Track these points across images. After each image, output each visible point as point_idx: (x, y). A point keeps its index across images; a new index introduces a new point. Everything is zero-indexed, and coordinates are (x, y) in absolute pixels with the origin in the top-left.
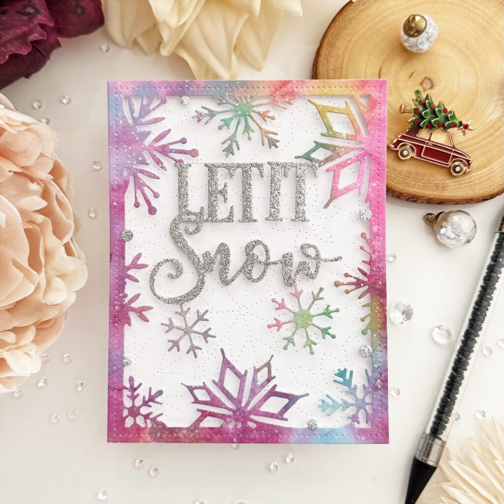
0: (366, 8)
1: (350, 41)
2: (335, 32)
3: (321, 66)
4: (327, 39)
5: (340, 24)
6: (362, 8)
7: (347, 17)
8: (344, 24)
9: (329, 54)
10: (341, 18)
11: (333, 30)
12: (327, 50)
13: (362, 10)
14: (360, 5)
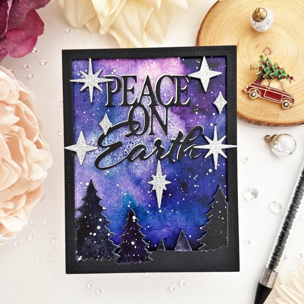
0: (229, 4)
1: (219, 25)
2: (210, 19)
3: (201, 40)
4: (205, 24)
5: (213, 14)
6: (226, 4)
7: (217, 10)
8: (215, 14)
9: (207, 33)
10: (213, 11)
11: (209, 18)
12: (205, 30)
13: (227, 6)
14: (226, 3)
